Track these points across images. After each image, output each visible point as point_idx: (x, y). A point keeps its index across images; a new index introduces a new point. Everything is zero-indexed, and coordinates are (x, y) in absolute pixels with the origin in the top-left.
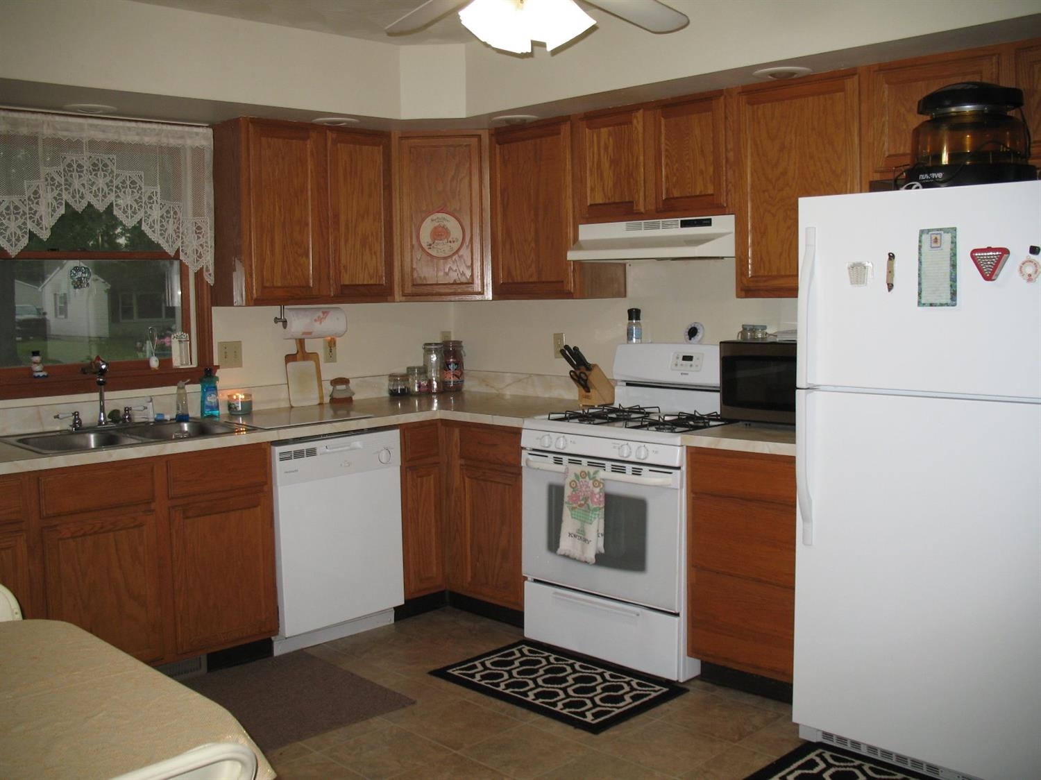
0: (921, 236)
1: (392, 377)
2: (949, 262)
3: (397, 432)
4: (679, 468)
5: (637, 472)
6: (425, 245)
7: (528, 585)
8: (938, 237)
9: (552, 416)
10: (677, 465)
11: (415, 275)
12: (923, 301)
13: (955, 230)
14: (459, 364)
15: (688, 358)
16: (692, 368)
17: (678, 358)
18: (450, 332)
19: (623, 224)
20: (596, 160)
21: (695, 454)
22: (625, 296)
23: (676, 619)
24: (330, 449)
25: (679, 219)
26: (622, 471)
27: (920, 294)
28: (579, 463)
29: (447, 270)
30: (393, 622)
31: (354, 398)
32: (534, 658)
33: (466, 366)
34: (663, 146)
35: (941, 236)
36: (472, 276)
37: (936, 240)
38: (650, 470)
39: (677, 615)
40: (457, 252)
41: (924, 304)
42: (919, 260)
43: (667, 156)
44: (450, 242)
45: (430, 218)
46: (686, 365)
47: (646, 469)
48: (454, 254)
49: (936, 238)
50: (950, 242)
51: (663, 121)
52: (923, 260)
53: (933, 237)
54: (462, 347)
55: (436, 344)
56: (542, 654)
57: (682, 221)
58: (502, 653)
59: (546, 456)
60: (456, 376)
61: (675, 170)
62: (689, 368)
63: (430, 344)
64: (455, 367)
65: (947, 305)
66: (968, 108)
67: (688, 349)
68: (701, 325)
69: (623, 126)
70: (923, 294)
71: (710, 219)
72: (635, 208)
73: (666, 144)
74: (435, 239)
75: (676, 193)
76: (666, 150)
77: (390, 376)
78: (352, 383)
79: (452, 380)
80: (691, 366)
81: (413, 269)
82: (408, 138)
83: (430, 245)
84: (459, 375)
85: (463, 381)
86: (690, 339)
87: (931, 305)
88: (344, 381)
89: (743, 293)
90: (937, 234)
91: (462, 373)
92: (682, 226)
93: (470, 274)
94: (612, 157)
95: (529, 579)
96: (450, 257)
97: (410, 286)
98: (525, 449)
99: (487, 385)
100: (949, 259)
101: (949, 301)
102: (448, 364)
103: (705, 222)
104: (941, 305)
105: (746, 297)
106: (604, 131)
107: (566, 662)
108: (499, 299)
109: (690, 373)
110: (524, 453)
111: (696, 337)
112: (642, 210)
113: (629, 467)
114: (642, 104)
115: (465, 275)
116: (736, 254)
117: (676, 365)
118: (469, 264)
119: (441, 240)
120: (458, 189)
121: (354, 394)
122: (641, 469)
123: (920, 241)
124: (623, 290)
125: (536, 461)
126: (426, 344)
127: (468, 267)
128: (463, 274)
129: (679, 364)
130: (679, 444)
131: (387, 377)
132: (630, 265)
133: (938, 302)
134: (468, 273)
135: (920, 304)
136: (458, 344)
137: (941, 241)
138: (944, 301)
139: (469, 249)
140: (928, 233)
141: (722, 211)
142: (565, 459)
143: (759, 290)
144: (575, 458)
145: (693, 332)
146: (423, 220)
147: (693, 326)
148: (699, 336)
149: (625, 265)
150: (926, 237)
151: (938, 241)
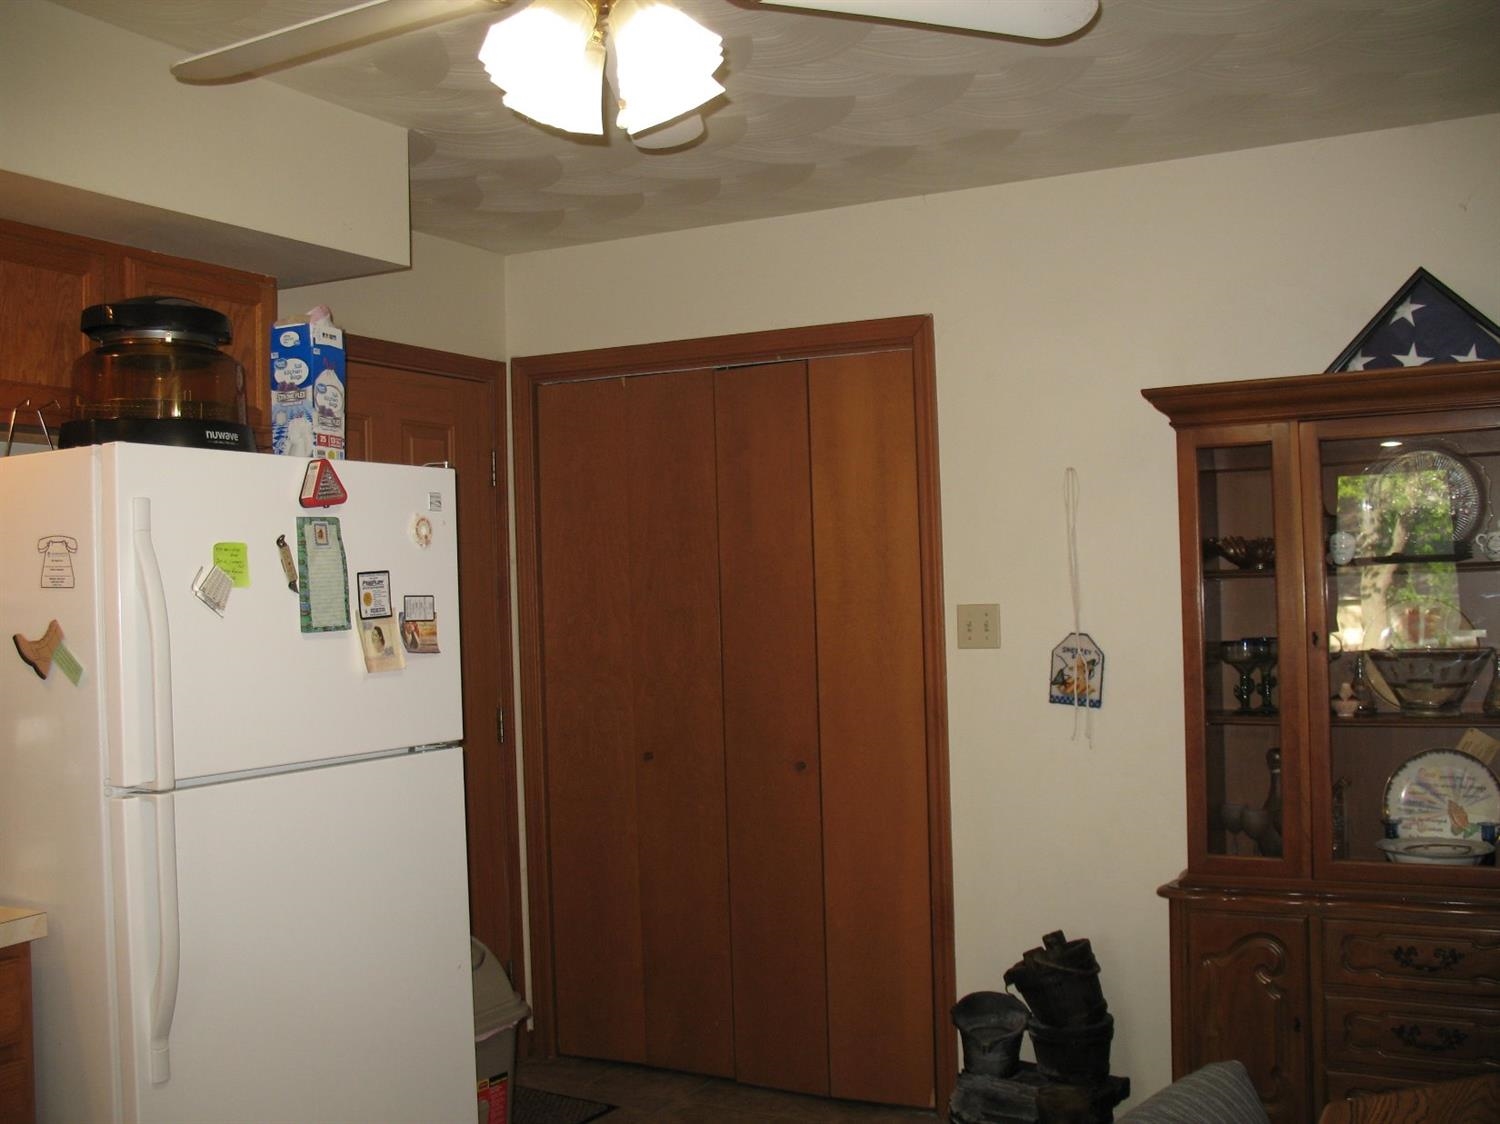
0: (300, 527)
2: (342, 566)
8: (323, 529)
12: (313, 624)
13: (339, 522)
35: (325, 528)
37: (321, 534)
41: (316, 628)
42: (301, 563)
49: (321, 531)
50: (337, 538)
52: (309, 563)
53: (318, 529)
65: (343, 628)
70: (311, 615)
87: (324, 629)
90: (321, 525)
100: (341, 562)
101: (345, 623)
104: (335, 628)
123: (301, 535)
133: (331, 624)
135: (304, 627)
137: (326, 537)
138: (338, 623)
140: (309, 522)
150: (309, 529)
151: (324, 535)
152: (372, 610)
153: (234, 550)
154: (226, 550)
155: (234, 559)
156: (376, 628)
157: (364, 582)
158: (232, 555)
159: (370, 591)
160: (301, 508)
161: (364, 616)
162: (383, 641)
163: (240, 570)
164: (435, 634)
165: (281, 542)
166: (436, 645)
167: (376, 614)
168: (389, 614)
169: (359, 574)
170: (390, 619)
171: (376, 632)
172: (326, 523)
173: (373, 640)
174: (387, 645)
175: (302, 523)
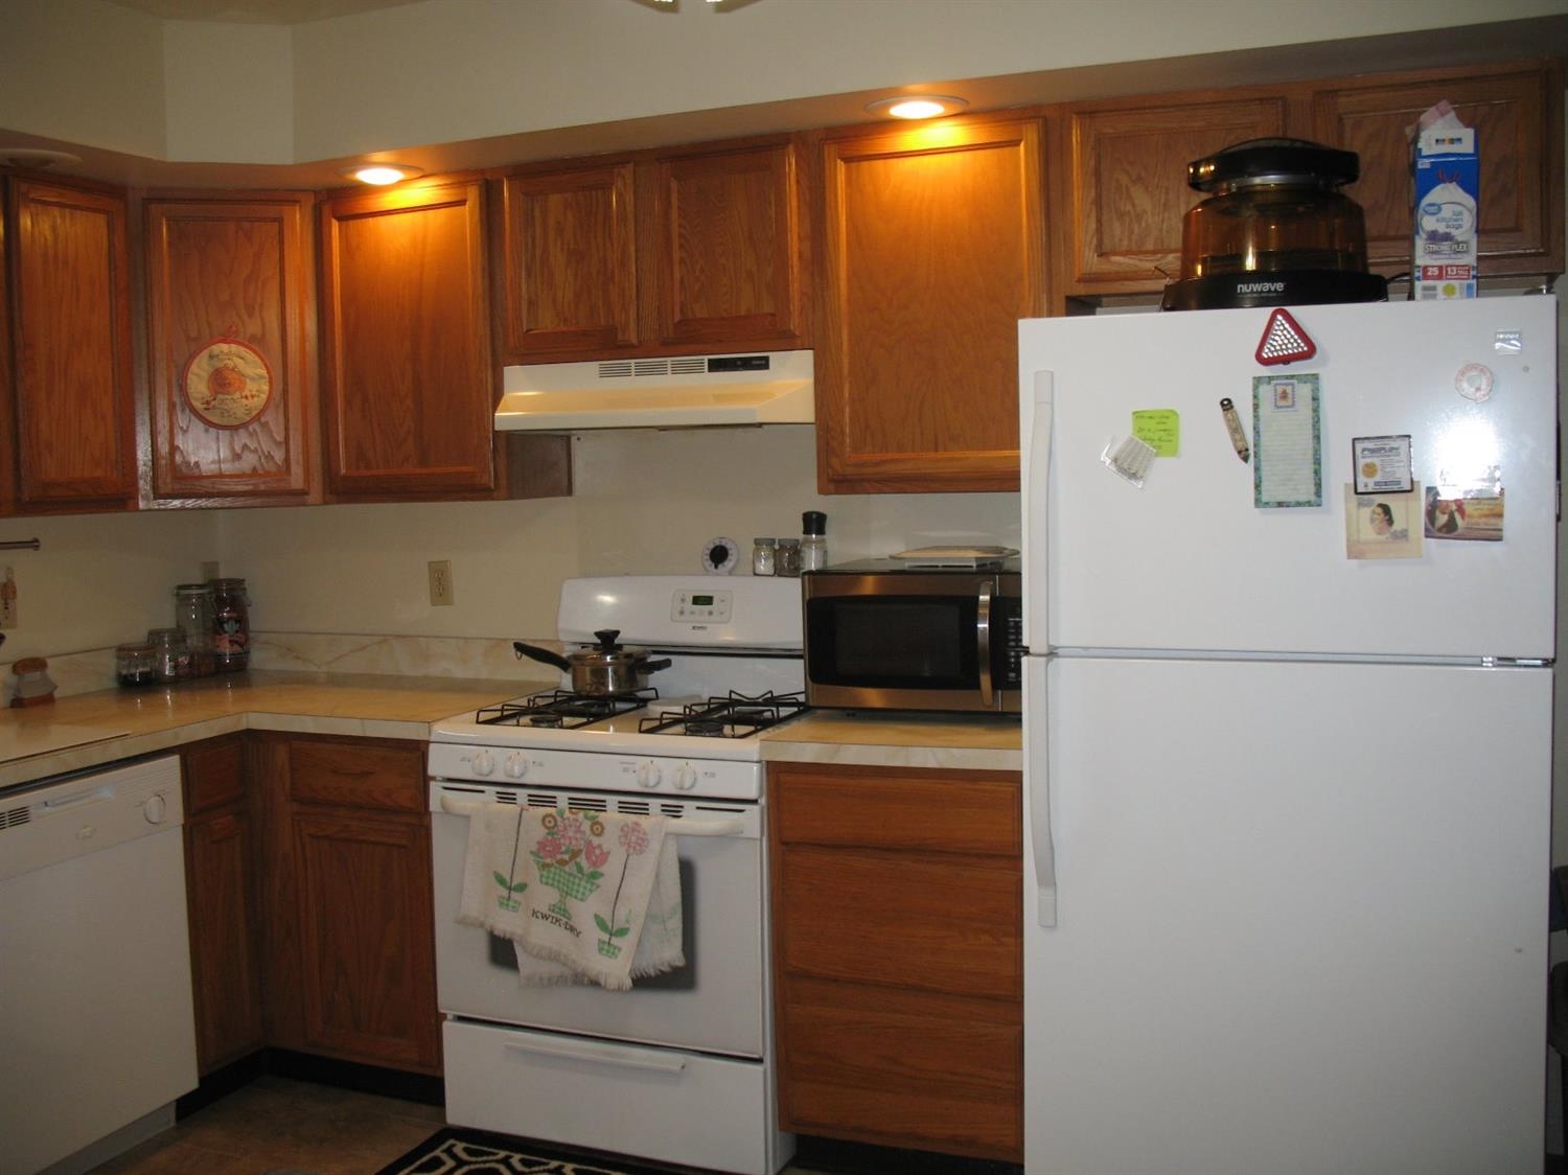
0: (1256, 388)
1: (123, 651)
2: (1311, 431)
3: (174, 761)
4: (754, 802)
5: (674, 812)
6: (198, 405)
7: (449, 1027)
8: (1289, 390)
9: (484, 716)
10: (753, 795)
11: (178, 458)
12: (1265, 499)
13: (1317, 378)
14: (241, 620)
15: (702, 600)
16: (713, 618)
17: (683, 600)
18: (217, 563)
19: (593, 367)
20: (538, 252)
21: (778, 774)
22: (569, 491)
23: (759, 1068)
24: (54, 805)
25: (706, 358)
26: (642, 810)
27: (1257, 486)
28: (552, 802)
29: (238, 449)
30: (173, 1124)
31: (57, 694)
32: (482, 1166)
33: (253, 626)
34: (675, 230)
35: (1293, 388)
36: (287, 460)
37: (1284, 396)
38: (698, 808)
39: (759, 1061)
40: (257, 418)
41: (1267, 503)
42: (1255, 428)
43: (681, 246)
44: (246, 397)
45: (205, 353)
46: (701, 613)
47: (689, 805)
48: (252, 420)
49: (1284, 392)
50: (1310, 397)
51: (674, 185)
52: (1262, 429)
53: (1280, 389)
54: (245, 589)
55: (200, 587)
56: (494, 1154)
57: (709, 360)
58: (418, 1163)
59: (482, 792)
60: (237, 642)
61: (697, 273)
62: (707, 617)
63: (189, 587)
64: (236, 627)
65: (1309, 504)
66: (1272, 179)
67: (705, 584)
68: (733, 542)
69: (594, 193)
70: (1263, 487)
71: (767, 359)
72: (620, 337)
73: (680, 226)
74: (217, 393)
75: (700, 311)
76: (681, 236)
77: (120, 649)
78: (53, 669)
79: (228, 651)
80: (710, 613)
81: (173, 449)
82: (162, 200)
83: (208, 403)
84: (243, 640)
85: (247, 652)
86: (716, 567)
87: (1280, 504)
88: (37, 664)
89: (832, 487)
90: (1287, 385)
91: (247, 640)
92: (710, 370)
93: (283, 457)
94: (572, 247)
95: (450, 1017)
96: (245, 425)
97: (169, 480)
98: (434, 778)
99: (298, 658)
100: (1310, 426)
101: (1313, 498)
102: (220, 622)
103: (754, 362)
104: (1299, 504)
105: (838, 492)
106: (555, 200)
107: (546, 1167)
108: (338, 502)
109: (709, 626)
110: (432, 784)
111: (726, 563)
112: (634, 341)
113: (655, 804)
114: (632, 153)
115: (273, 458)
116: (816, 420)
117: (682, 613)
118: (280, 438)
119: (228, 394)
120: (259, 300)
121: (56, 687)
122: (682, 807)
123: (1255, 397)
124: (565, 482)
125: (461, 801)
126: (181, 587)
127: (278, 444)
128: (270, 457)
129: (687, 612)
130: (755, 759)
131: (114, 650)
132: (579, 439)
133: (1292, 499)
134: (279, 456)
135: (1258, 502)
136: (236, 585)
137: (1293, 398)
138: (1303, 498)
139: (281, 410)
140: (1269, 383)
141: (788, 342)
142: (522, 795)
143: (863, 480)
144: (542, 794)
145: (719, 555)
146: (192, 357)
147: (718, 543)
148: (729, 564)
149: (568, 438)
150: (1266, 391)
151: (1290, 396)
152: (1376, 484)
153: (1162, 417)
154: (1150, 417)
155: (1162, 427)
156: (1380, 505)
157: (1364, 450)
158: (1158, 423)
159: (1376, 460)
160: (1259, 365)
161: (1359, 490)
162: (1390, 522)
163: (1170, 438)
164: (1500, 516)
165: (1227, 405)
166: (1501, 530)
167: (1384, 488)
168: (1409, 488)
169: (1354, 440)
170: (1409, 494)
171: (1379, 510)
172: (1295, 381)
173: (1372, 521)
174: (1398, 525)
175: (1258, 381)
